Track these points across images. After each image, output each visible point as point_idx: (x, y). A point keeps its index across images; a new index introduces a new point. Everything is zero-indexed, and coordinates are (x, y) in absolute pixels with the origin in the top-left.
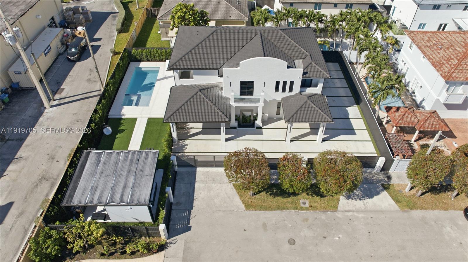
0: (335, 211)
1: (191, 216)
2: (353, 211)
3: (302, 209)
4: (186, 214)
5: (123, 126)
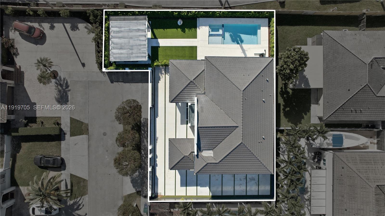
1: (119, 83)
4: (121, 80)
5: (189, 31)
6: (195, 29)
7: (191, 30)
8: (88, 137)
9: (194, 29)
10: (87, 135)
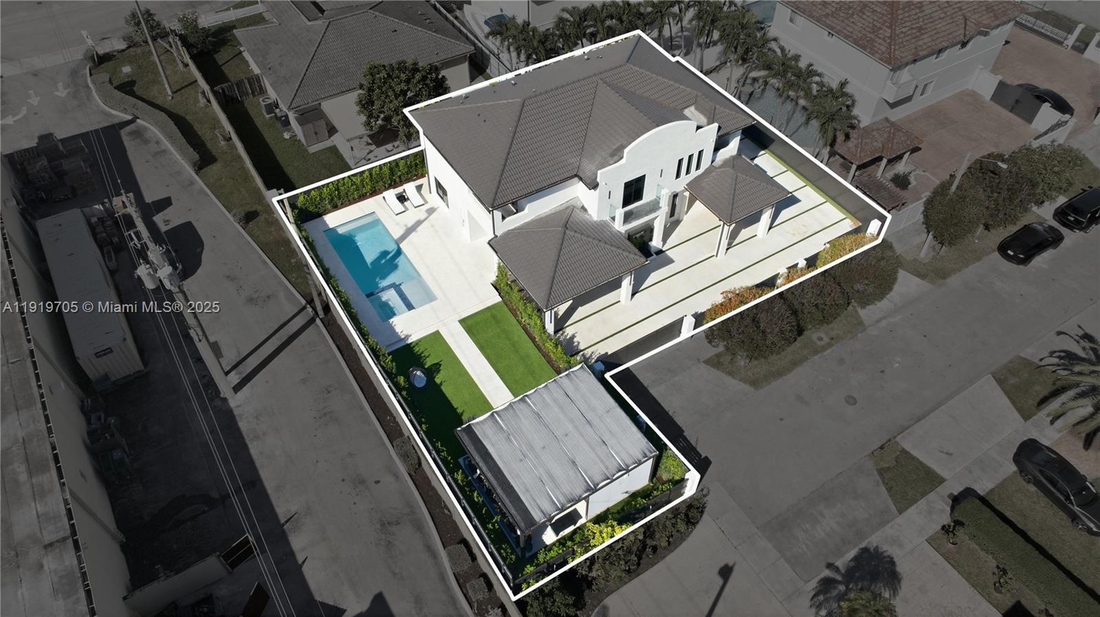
0: (865, 330)
2: (884, 318)
3: (824, 348)
5: (428, 357)
6: (414, 346)
7: (422, 353)
8: (898, 435)
9: (416, 349)
10: (897, 439)
